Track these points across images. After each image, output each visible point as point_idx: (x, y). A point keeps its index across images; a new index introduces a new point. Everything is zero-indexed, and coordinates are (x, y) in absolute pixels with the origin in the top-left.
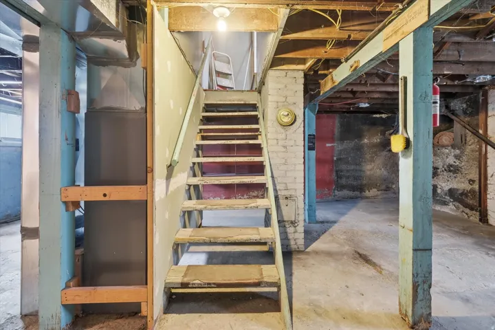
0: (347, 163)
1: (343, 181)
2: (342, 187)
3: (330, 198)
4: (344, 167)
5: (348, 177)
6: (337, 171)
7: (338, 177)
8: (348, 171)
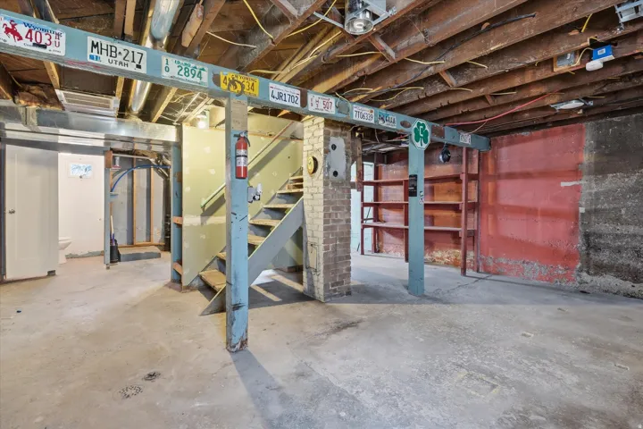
0: (618, 220)
1: (604, 257)
2: (600, 269)
3: (571, 284)
4: (605, 227)
5: (619, 250)
6: (587, 236)
7: (589, 246)
8: (617, 237)
